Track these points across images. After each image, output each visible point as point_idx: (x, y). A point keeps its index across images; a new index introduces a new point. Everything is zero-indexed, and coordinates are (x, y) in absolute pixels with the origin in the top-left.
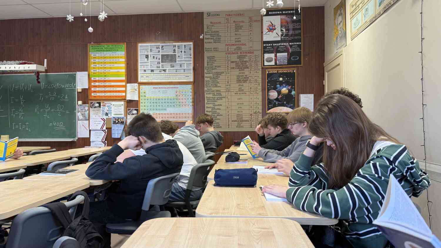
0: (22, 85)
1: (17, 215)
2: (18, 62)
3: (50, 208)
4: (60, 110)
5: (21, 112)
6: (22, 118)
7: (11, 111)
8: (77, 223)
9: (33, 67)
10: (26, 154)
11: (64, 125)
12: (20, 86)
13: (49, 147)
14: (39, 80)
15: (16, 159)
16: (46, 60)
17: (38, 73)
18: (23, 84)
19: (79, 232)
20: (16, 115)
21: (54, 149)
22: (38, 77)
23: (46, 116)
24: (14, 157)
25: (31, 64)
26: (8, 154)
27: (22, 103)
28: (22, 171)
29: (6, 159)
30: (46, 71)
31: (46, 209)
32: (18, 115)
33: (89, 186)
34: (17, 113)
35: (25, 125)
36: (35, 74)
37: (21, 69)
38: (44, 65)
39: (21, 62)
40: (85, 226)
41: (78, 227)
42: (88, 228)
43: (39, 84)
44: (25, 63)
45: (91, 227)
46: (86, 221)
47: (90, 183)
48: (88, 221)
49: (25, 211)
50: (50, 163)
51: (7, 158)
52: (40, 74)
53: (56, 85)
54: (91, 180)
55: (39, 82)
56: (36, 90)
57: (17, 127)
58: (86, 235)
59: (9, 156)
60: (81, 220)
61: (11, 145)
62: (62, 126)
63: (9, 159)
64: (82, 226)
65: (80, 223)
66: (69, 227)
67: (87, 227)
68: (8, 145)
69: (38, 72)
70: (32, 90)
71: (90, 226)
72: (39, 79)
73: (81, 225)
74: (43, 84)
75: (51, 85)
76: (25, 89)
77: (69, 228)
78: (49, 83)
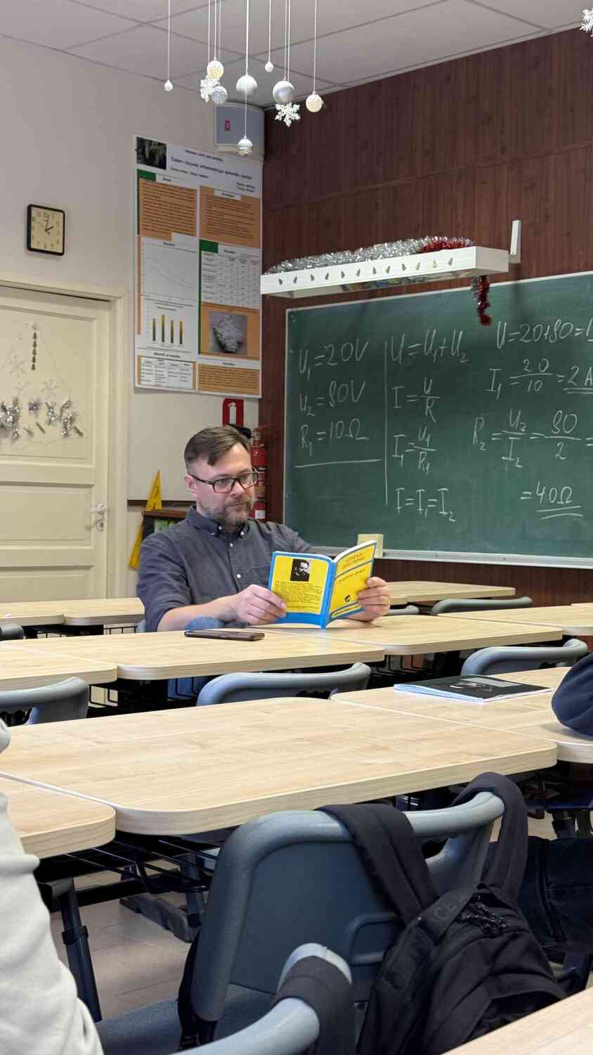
0: (431, 334)
1: (239, 826)
2: (415, 243)
3: (345, 823)
4: (562, 433)
5: (423, 444)
6: (427, 468)
7: (392, 441)
8: (453, 911)
9: (464, 259)
10: (416, 609)
11: (575, 500)
12: (422, 341)
13: (510, 590)
14: (487, 311)
15: (367, 622)
16: (516, 225)
17: (482, 282)
18: (435, 331)
19: (458, 950)
20: (406, 454)
21: (526, 600)
22: (483, 297)
23: (510, 459)
24: (360, 615)
25: (459, 246)
26: (337, 600)
27: (428, 407)
28: (359, 669)
29: (332, 620)
30: (517, 271)
31: (331, 826)
32: (415, 456)
33: (550, 763)
34: (412, 447)
35: (438, 496)
36: (475, 288)
37: (423, 271)
38: (508, 248)
39: (425, 241)
40: (489, 933)
41: (458, 926)
42: (505, 945)
43: (486, 328)
44: (438, 247)
45: (521, 943)
46: (496, 912)
47: (560, 747)
48: (508, 912)
49: (262, 819)
50: (476, 650)
51: (333, 616)
52: (492, 285)
53: (552, 328)
54: (569, 738)
55: (486, 320)
56: (479, 351)
57: (410, 502)
58: (495, 974)
59: (343, 612)
60: (473, 900)
61: (346, 570)
62: (567, 502)
63: (341, 623)
64: (477, 931)
65: (466, 916)
66: (420, 919)
67: (498, 940)
68: (339, 572)
69: (484, 278)
70: (464, 354)
71: (514, 937)
72: (487, 305)
73: (471, 922)
74: (501, 326)
75: (531, 330)
76: (440, 350)
77: (422, 925)
78: (524, 318)
